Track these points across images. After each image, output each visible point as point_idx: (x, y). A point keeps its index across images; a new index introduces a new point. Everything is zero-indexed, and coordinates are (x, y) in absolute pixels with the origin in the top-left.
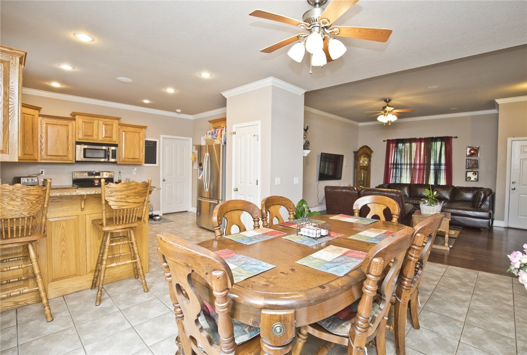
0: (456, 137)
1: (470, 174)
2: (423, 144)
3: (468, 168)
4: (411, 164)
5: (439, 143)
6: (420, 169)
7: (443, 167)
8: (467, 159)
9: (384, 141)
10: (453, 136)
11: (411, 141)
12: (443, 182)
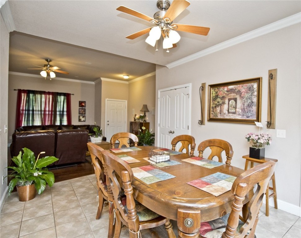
0: (73, 94)
1: (81, 117)
2: (51, 96)
3: (80, 114)
4: (41, 111)
5: (62, 97)
6: (49, 114)
7: (65, 113)
8: (79, 109)
9: (15, 90)
10: (71, 93)
11: (41, 93)
12: (65, 123)
